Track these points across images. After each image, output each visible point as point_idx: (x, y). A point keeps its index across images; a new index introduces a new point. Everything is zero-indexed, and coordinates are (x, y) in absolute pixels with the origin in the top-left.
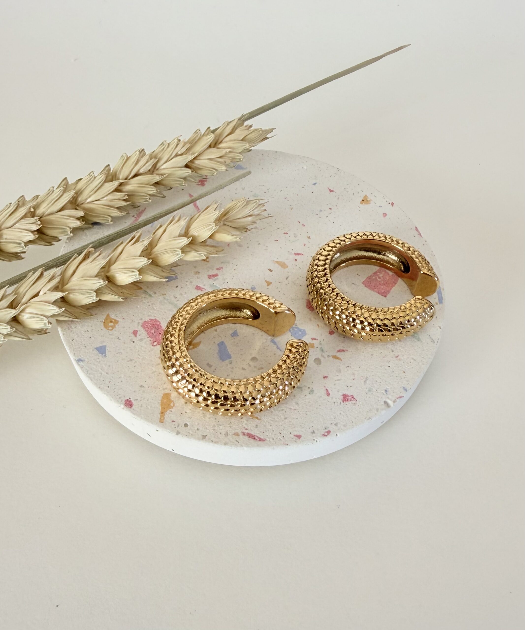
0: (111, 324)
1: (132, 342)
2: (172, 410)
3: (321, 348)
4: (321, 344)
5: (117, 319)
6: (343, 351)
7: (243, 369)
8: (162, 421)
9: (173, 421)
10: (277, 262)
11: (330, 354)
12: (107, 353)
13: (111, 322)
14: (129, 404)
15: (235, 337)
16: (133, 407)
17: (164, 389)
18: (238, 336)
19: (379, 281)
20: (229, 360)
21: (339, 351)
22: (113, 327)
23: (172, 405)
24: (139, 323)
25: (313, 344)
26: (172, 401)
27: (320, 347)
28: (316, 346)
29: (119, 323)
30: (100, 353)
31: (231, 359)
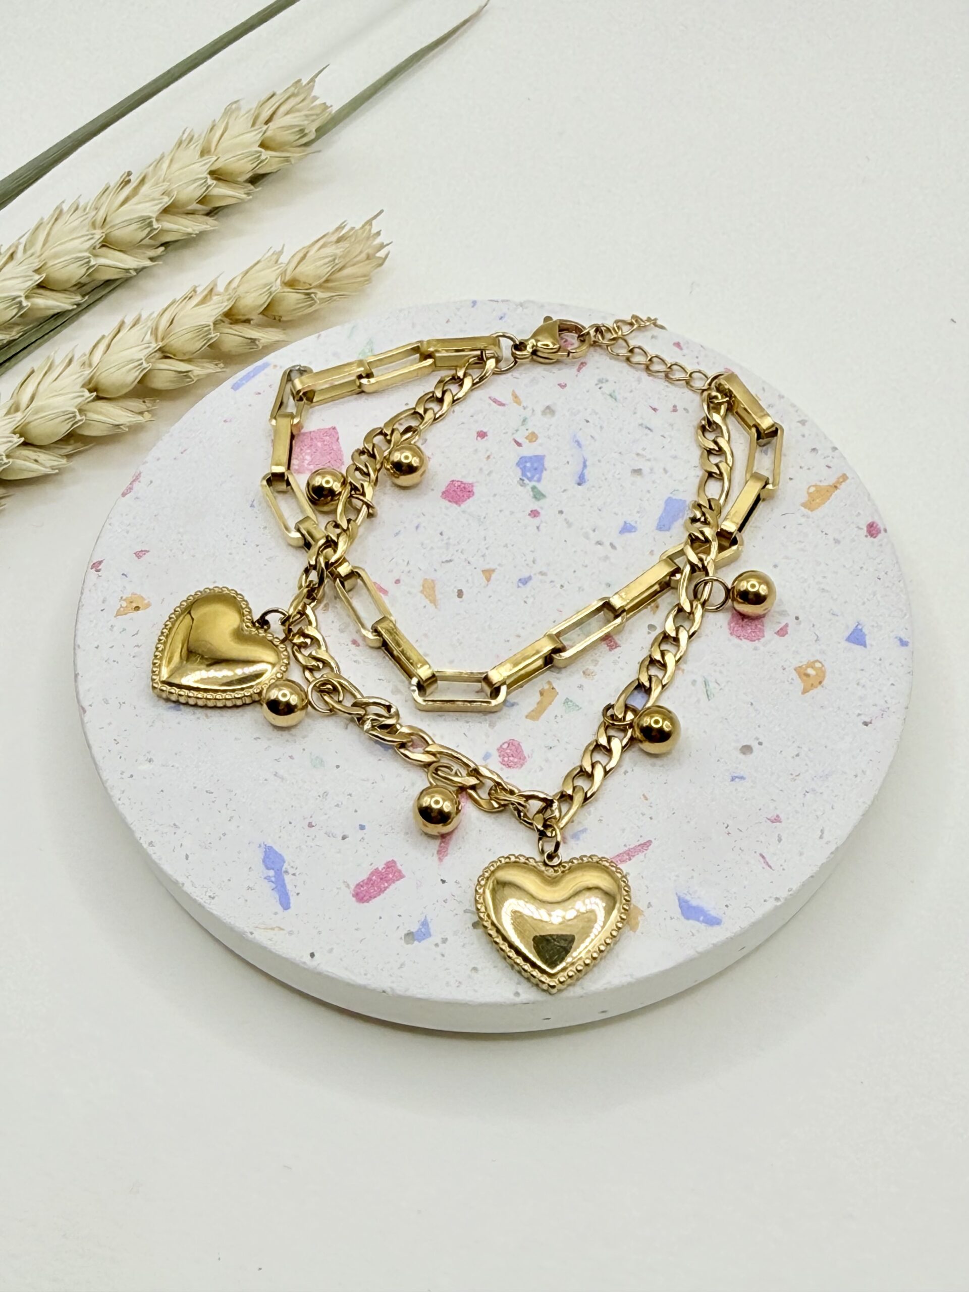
0: (811, 671)
1: (801, 619)
2: (819, 483)
3: (523, 425)
4: (517, 431)
5: (795, 675)
6: (495, 401)
7: (665, 471)
8: (844, 477)
9: (829, 467)
10: (434, 601)
11: (521, 407)
12: (852, 627)
13: (808, 675)
14: (873, 530)
15: (633, 524)
16: (870, 521)
17: (808, 517)
18: (625, 522)
19: (312, 455)
20: (674, 497)
21: (502, 404)
22: (811, 665)
23: (812, 490)
24: (764, 645)
25: (526, 438)
26: (809, 494)
27: (524, 428)
28: (527, 433)
29: (796, 663)
30: (864, 635)
31: (671, 495)
